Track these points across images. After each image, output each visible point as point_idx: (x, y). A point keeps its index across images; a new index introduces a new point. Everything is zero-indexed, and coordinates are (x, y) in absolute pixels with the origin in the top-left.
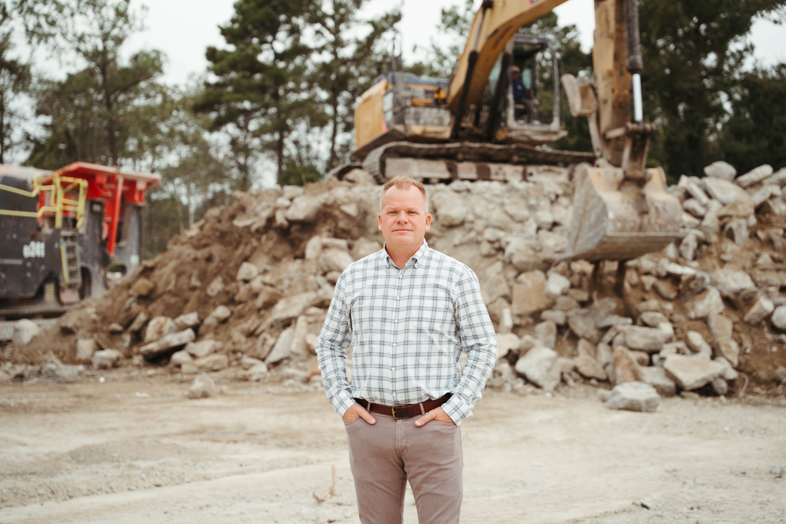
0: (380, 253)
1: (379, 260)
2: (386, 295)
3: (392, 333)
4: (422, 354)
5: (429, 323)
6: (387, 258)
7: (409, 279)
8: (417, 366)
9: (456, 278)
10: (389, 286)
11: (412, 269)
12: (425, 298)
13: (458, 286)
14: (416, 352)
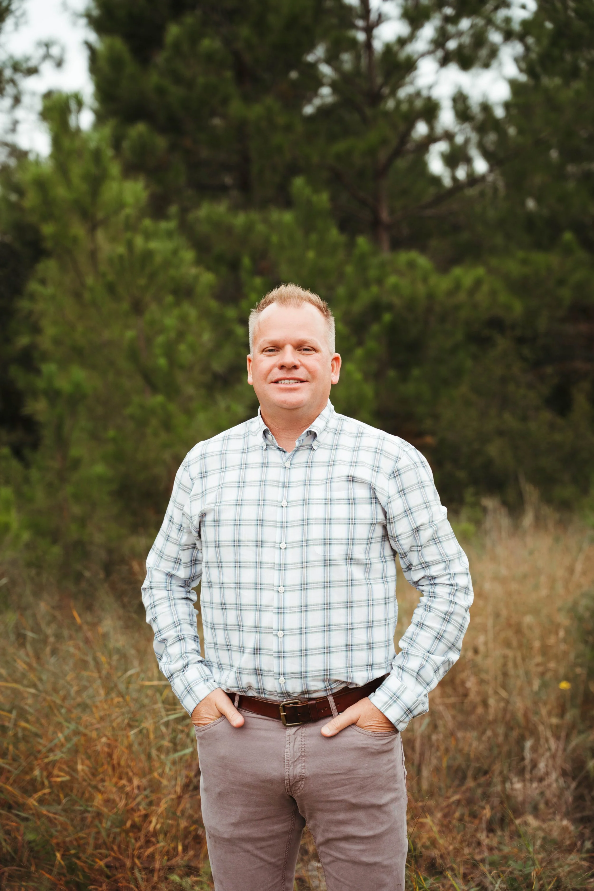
0: (251, 422)
1: (250, 436)
2: (262, 498)
3: (277, 567)
4: (335, 606)
5: (344, 547)
6: (265, 432)
7: (304, 469)
8: (327, 628)
9: (387, 466)
10: (267, 483)
11: (308, 451)
12: (333, 502)
13: (393, 480)
14: (322, 602)
